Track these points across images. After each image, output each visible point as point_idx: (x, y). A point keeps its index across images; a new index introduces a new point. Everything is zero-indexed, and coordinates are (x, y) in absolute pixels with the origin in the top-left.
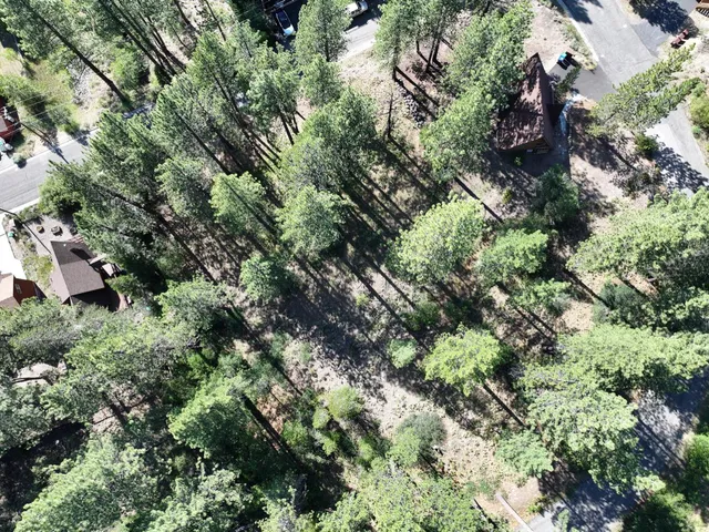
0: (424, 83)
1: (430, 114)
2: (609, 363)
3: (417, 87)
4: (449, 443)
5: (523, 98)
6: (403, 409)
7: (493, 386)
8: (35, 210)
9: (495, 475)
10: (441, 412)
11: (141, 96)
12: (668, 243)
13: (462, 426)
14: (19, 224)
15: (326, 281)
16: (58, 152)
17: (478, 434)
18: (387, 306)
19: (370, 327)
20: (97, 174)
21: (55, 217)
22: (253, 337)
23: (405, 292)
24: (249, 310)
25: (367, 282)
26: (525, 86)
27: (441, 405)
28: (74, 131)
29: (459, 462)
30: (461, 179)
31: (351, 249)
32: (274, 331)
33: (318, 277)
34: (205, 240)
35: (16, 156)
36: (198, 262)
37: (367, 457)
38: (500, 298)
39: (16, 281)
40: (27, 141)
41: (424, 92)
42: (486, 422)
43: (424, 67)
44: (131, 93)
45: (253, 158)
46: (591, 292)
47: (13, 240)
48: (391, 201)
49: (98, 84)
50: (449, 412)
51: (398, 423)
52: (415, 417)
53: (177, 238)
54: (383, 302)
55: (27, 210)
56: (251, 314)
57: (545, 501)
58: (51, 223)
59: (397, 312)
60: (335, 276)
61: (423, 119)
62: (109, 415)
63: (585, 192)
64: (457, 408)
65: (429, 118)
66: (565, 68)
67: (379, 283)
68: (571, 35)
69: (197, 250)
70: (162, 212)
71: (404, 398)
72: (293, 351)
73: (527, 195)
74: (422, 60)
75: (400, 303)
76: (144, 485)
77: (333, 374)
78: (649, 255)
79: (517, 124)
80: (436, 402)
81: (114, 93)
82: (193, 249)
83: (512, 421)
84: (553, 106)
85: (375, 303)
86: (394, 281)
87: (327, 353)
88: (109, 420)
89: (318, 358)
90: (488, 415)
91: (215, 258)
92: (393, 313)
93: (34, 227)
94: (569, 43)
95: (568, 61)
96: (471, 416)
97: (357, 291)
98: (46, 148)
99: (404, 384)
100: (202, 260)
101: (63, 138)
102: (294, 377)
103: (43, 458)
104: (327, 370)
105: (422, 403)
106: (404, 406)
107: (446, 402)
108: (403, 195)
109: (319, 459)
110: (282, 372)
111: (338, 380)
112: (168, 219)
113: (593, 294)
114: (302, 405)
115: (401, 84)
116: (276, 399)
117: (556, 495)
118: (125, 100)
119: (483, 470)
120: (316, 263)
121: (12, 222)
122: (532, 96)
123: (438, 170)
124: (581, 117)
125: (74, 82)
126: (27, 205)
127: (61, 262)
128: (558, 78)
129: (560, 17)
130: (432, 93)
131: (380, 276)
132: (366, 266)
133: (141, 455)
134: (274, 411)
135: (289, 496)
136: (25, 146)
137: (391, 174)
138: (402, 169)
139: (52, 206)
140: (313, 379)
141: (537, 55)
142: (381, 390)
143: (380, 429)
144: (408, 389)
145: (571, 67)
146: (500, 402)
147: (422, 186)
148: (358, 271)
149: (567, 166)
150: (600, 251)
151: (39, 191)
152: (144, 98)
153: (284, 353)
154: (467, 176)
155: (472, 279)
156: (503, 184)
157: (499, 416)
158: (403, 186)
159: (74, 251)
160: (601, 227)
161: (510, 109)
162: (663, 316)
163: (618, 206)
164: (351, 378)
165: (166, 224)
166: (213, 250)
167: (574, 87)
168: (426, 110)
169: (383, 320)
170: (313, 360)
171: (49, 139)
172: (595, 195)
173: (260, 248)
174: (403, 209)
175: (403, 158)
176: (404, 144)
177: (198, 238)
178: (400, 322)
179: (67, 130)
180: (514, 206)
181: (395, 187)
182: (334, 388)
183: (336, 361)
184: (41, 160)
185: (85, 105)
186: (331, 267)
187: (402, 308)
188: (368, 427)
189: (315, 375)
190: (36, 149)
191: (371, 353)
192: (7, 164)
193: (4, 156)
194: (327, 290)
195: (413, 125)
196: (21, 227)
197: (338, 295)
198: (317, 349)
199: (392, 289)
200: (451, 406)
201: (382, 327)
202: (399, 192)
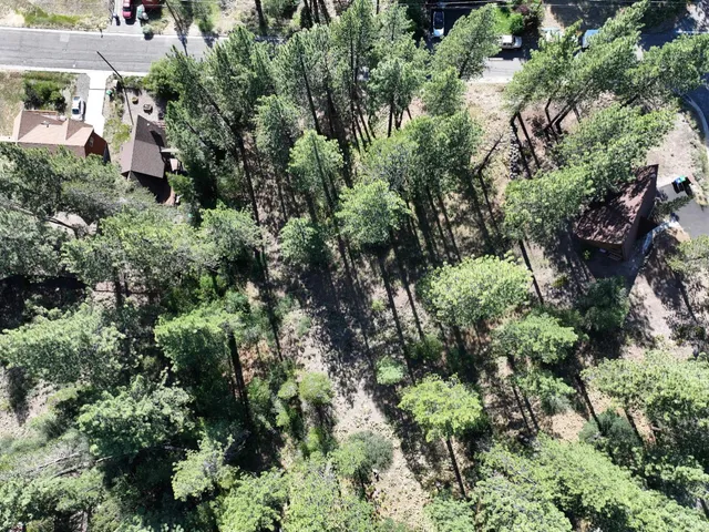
0: (538, 140)
1: (528, 171)
2: (574, 482)
3: (529, 141)
4: (389, 474)
5: (622, 199)
6: (364, 422)
7: (455, 445)
8: (139, 81)
9: (416, 525)
10: (397, 443)
11: (278, 28)
12: (691, 402)
13: (409, 466)
14: (120, 87)
15: (355, 272)
16: (184, 41)
17: (420, 480)
18: (398, 323)
19: (372, 333)
20: (207, 77)
21: (152, 96)
22: (266, 287)
23: (421, 319)
24: (275, 262)
25: (391, 293)
26: (630, 189)
27: (399, 437)
28: (206, 30)
29: (390, 495)
30: (525, 244)
31: (392, 255)
32: (286, 292)
33: (350, 265)
34: (269, 182)
35: (148, 27)
36: (253, 197)
37: (310, 446)
38: (504, 370)
39: (93, 135)
40: (163, 19)
41: (532, 148)
42: (432, 474)
43: (544, 126)
44: (272, 20)
45: (347, 130)
46: (592, 409)
47: (108, 98)
48: (450, 231)
50: (404, 447)
51: (353, 431)
52: (371, 434)
53: (245, 167)
54: (396, 318)
55: (133, 78)
56: (275, 266)
58: (146, 99)
59: (404, 333)
60: (365, 271)
61: (518, 172)
62: (111, 289)
63: (635, 315)
64: (413, 447)
65: (525, 173)
66: (677, 191)
67: (401, 298)
68: (700, 163)
69: (258, 187)
70: (245, 138)
71: (370, 412)
72: (295, 318)
73: (579, 289)
74: (546, 118)
75: (410, 326)
76: (109, 366)
77: (319, 357)
78: (665, 404)
79: (603, 220)
80: (396, 431)
81: (257, 13)
82: (254, 184)
83: (456, 485)
84: (647, 220)
85: (388, 315)
86: (415, 303)
87: (322, 336)
88: (109, 294)
89: (313, 336)
90: (438, 469)
91: (269, 201)
92: (399, 332)
93: (131, 96)
94: (694, 170)
95: (683, 186)
96: (422, 461)
97: (378, 295)
98: (175, 33)
99: (376, 399)
100: (258, 197)
101: (194, 31)
102: (283, 342)
103: (40, 296)
104: (316, 351)
105: (384, 426)
106: (367, 419)
107: (406, 437)
108: (464, 231)
109: (268, 425)
110: (275, 332)
111: (321, 366)
112: (246, 146)
113: (593, 412)
114: (278, 370)
115: (515, 130)
116: (258, 352)
118: (263, 23)
119: (408, 515)
120: (355, 251)
121: (116, 82)
122: (632, 203)
123: (507, 225)
124: (669, 244)
126: (135, 74)
127: (138, 137)
128: (665, 197)
129: (698, 142)
130: (540, 152)
131: (406, 293)
132: (398, 277)
133: (119, 339)
134: (251, 361)
135: (226, 443)
136: (159, 22)
137: (464, 207)
138: (476, 207)
139: (155, 85)
140: (300, 352)
141: (656, 167)
142: (353, 394)
143: (335, 428)
144: (378, 406)
145: (683, 194)
146: (454, 463)
147: (485, 233)
148: (388, 278)
149: (630, 283)
150: (620, 376)
151: (150, 67)
152: (280, 30)
153: (286, 317)
154: (532, 244)
155: (488, 339)
156: (561, 268)
157: (447, 475)
158: (468, 223)
159: (153, 133)
160: (633, 355)
161: (605, 204)
162: (649, 467)
163: (659, 344)
164: (333, 369)
165: (243, 150)
166: (271, 193)
167: (676, 213)
168: (526, 165)
169: (388, 334)
170: (307, 335)
171: (182, 28)
172: (644, 322)
173: (312, 213)
174: (458, 246)
175: (481, 198)
176: (489, 186)
177: (264, 176)
178: (401, 342)
179: (201, 26)
180: (561, 294)
182: (313, 370)
183: (327, 347)
184: (167, 41)
185: (227, 12)
186: (365, 262)
187: (410, 329)
188: (325, 420)
189: (303, 350)
190: (167, 32)
191: (362, 356)
192: (137, 30)
193: (138, 22)
194: (352, 281)
195: (507, 173)
196: (120, 89)
197: (359, 290)
198: (316, 328)
199: (409, 309)
200: (408, 442)
201: (384, 339)
202: (462, 227)
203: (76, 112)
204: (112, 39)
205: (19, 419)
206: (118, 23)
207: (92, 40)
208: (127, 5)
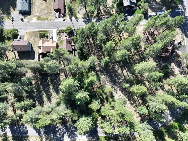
0: (149, 36)
1: (148, 43)
2: (165, 99)
3: (148, 36)
4: (127, 105)
5: (168, 47)
6: (120, 96)
7: (139, 99)
10: (127, 99)
11: (92, 16)
12: (185, 83)
13: (130, 104)
15: (114, 67)
16: (72, 21)
17: (133, 106)
19: (119, 79)
23: (129, 75)
25: (122, 70)
26: (169, 45)
28: (77, 19)
29: (127, 109)
31: (122, 63)
32: (100, 73)
34: (94, 50)
35: (64, 18)
36: (90, 53)
37: (111, 101)
38: (147, 83)
40: (66, 16)
41: (148, 38)
42: (135, 105)
43: (150, 33)
44: (90, 15)
45: (109, 38)
46: (165, 89)
47: (57, 35)
48: (133, 57)
51: (118, 98)
52: (122, 98)
53: (88, 47)
54: (124, 75)
55: (62, 30)
56: (97, 67)
57: (140, 122)
58: (65, 34)
59: (126, 78)
60: (116, 67)
61: (146, 43)
62: (64, 75)
63: (172, 70)
66: (179, 44)
67: (124, 71)
68: (183, 38)
69: (91, 51)
71: (121, 94)
72: (103, 77)
73: (160, 66)
74: (151, 31)
77: (109, 84)
78: (180, 84)
79: (165, 52)
81: (86, 13)
82: (90, 50)
84: (173, 51)
85: (122, 75)
90: (136, 103)
91: (94, 54)
92: (125, 78)
93: (62, 34)
94: (182, 40)
95: (180, 43)
96: (133, 102)
97: (120, 71)
99: (122, 92)
100: (92, 53)
101: (73, 18)
102: (101, 82)
103: (50, 78)
104: (108, 83)
105: (124, 96)
108: (136, 57)
109: (102, 98)
110: (99, 80)
111: (110, 86)
112: (88, 42)
113: (165, 90)
114: (102, 88)
115: (145, 34)
116: (96, 85)
117: (143, 122)
118: (88, 16)
120: (114, 62)
122: (170, 48)
124: (178, 56)
125: (81, 9)
128: (176, 46)
129: (182, 34)
130: (150, 39)
131: (125, 70)
132: (123, 67)
134: (95, 87)
137: (135, 52)
138: (138, 51)
139: (68, 31)
141: (174, 40)
142: (117, 91)
143: (114, 98)
144: (122, 93)
145: (180, 45)
146: (139, 102)
147: (140, 57)
148: (121, 67)
149: (171, 64)
150: (171, 81)
151: (67, 27)
152: (92, 17)
153: (101, 77)
154: (150, 58)
155: (143, 78)
156: (156, 62)
158: (137, 55)
159: (69, 42)
160: (172, 77)
161: (165, 49)
162: (178, 97)
163: (177, 75)
164: (112, 87)
166: (94, 52)
167: (179, 49)
168: (147, 42)
169: (122, 79)
170: (106, 80)
171: (71, 17)
172: (174, 71)
173: (104, 55)
174: (135, 60)
175: (139, 49)
176: (140, 47)
177: (92, 48)
179: (75, 17)
180: (157, 67)
181: (135, 54)
182: (108, 87)
183: (110, 82)
184: (68, 21)
185: (80, 13)
186: (116, 65)
187: (127, 78)
188: (112, 96)
189: (106, 83)
190: (68, 19)
191: (118, 84)
192: (61, 19)
193: (61, 18)
194: (114, 69)
195: (144, 43)
196: (59, 33)
197: (116, 71)
198: (108, 79)
199: (126, 73)
200: (129, 99)
201: (122, 80)
202: (135, 56)
203: (51, 38)
204: (56, 22)
205: (50, 103)
206: (57, 18)
207: (52, 22)
208: (59, 14)
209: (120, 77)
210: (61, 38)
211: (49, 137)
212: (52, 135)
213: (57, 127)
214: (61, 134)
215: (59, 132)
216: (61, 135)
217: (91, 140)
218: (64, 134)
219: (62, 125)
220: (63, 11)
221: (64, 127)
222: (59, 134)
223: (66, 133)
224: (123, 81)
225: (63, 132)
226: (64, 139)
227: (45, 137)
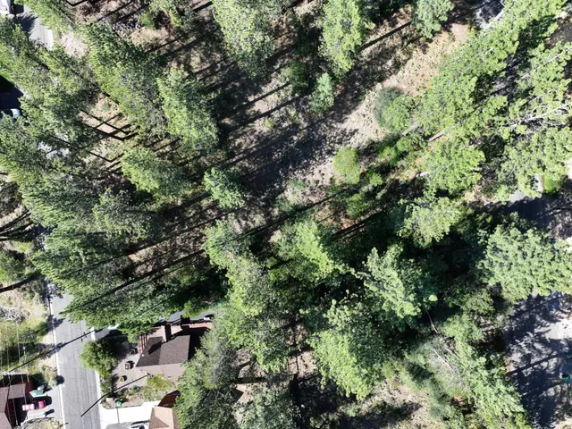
0: (103, 9)
1: (133, 13)
3: (105, 17)
4: (404, 87)
6: (366, 117)
8: (105, 379)
9: (439, 57)
10: (379, 86)
13: (396, 73)
14: (113, 395)
15: (246, 151)
16: (60, 346)
17: (406, 61)
18: (282, 106)
19: (295, 126)
21: (117, 364)
22: (273, 224)
23: (275, 87)
24: (249, 223)
25: (258, 115)
27: (374, 85)
28: (47, 327)
29: (420, 83)
30: (196, 7)
31: (227, 121)
32: (273, 207)
33: (241, 156)
34: (179, 242)
35: (51, 383)
36: (195, 254)
37: (393, 154)
40: (41, 371)
41: (111, 13)
43: (88, 5)
44: (28, 271)
47: (125, 404)
48: (197, 73)
49: (10, 299)
50: (381, 80)
51: (376, 125)
52: (375, 109)
53: (168, 266)
54: (278, 108)
55: (103, 385)
56: (254, 222)
57: (472, 24)
58: (121, 369)
59: (290, 99)
60: (245, 142)
61: (134, 22)
62: (294, 360)
64: (380, 72)
65: (135, 16)
67: (261, 107)
69: (185, 251)
70: (142, 272)
71: (358, 114)
72: (293, 195)
74: (81, 5)
75: (283, 94)
77: (322, 167)
80: (369, 88)
81: (23, 286)
82: (182, 256)
83: (404, 31)
85: (276, 115)
86: (264, 94)
87: (303, 168)
88: (299, 360)
89: (304, 175)
90: (393, 49)
91: (197, 239)
92: (289, 103)
93: (120, 384)
96: (390, 63)
97: (263, 126)
98: (53, 356)
99: (349, 111)
100: (195, 250)
101: (49, 339)
102: (314, 200)
103: (311, 419)
104: (316, 171)
105: (367, 100)
106: (364, 116)
107: (373, 80)
108: (195, 61)
109: (384, 191)
110: (307, 208)
111: (329, 163)
112: (150, 269)
114: (339, 196)
116: (326, 219)
117: (471, 14)
118: (32, 277)
119: (433, 65)
120: (227, 155)
121: (108, 400)
123: (182, 23)
126: (98, 384)
127: (156, 362)
130: (114, 6)
131: (257, 103)
132: (244, 112)
134: (335, 224)
136: (45, 373)
137: (174, 65)
138: (172, 54)
139: (105, 361)
140: (320, 184)
142: (348, 132)
143: (376, 140)
144: (354, 108)
146: (387, 36)
147: (195, 43)
148: (246, 120)
151: (89, 369)
153: (292, 203)
155: (284, 26)
157: (397, 40)
158: (189, 57)
159: (151, 351)
164: (329, 153)
165: (154, 271)
166: (190, 238)
168: (127, 16)
169: (293, 113)
170: (304, 180)
171: (45, 352)
173: (200, 199)
174: (208, 65)
175: (163, 52)
176: (152, 45)
177: (174, 248)
178: (297, 100)
179: (43, 334)
182: (334, 169)
183: (312, 162)
184: (62, 362)
185: (25, 314)
186: (237, 143)
187: (287, 94)
188: (370, 150)
189: (317, 182)
190: (51, 365)
191: (316, 130)
192: (56, 392)
193: (48, 394)
194: (254, 152)
195: (136, 32)
196: (115, 394)
197: (261, 144)
198: (298, 175)
199: (269, 98)
200: (376, 77)
201: (297, 115)
202: (192, 64)
204: (68, 414)
205: (417, 409)
206: (52, 411)
208: (32, 406)
209: (285, 125)
210: (138, 384)
211: (561, 403)
212: (551, 392)
213: (519, 370)
214: (546, 351)
215: (536, 363)
216: (549, 351)
217: (560, 226)
218: (543, 341)
219: (509, 353)
220: (18, 391)
221: (514, 343)
222: (546, 360)
223: (539, 334)
224: (303, 111)
225: (538, 346)
226: (566, 340)
227: (564, 420)
